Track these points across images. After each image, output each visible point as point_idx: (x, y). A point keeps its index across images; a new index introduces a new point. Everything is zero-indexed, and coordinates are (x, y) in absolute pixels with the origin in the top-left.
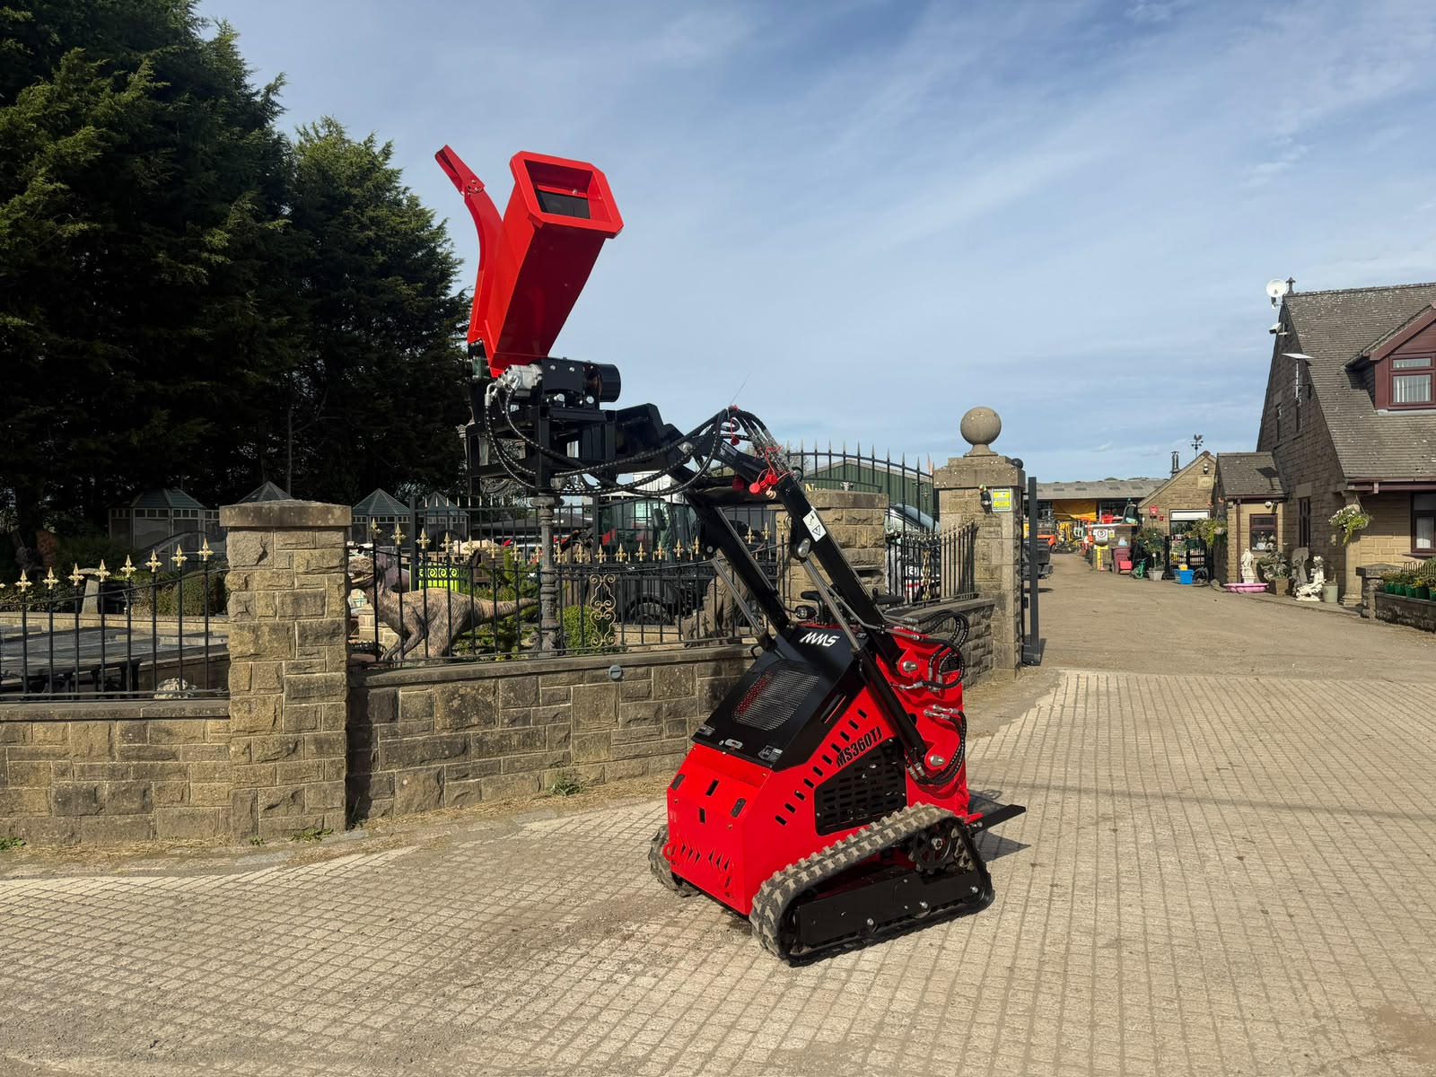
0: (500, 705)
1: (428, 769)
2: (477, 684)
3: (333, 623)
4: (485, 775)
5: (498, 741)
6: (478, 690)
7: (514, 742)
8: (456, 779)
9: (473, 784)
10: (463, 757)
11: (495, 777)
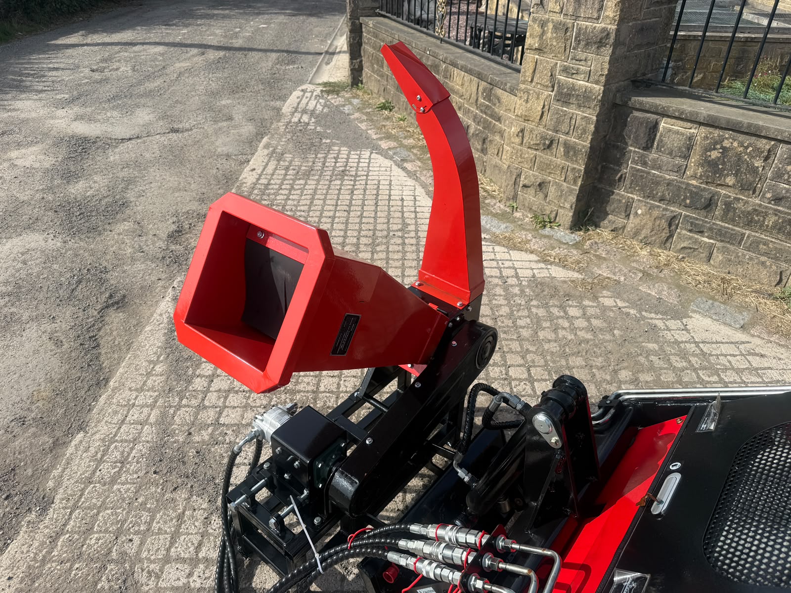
0: (769, 175)
1: (666, 210)
2: (747, 140)
3: (604, 30)
4: (722, 241)
5: (748, 212)
6: (747, 148)
7: (770, 221)
8: (690, 231)
9: (706, 243)
10: (703, 212)
11: (732, 248)
